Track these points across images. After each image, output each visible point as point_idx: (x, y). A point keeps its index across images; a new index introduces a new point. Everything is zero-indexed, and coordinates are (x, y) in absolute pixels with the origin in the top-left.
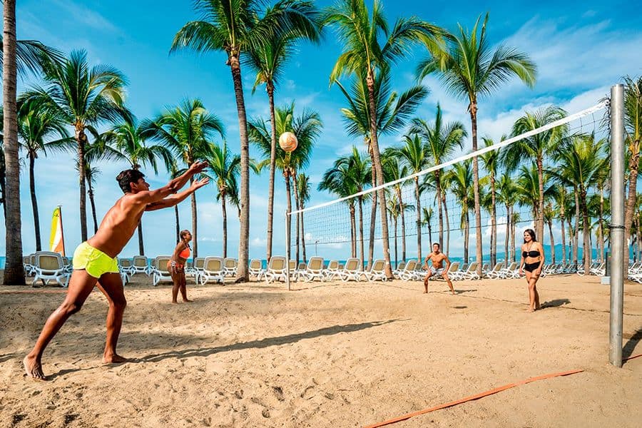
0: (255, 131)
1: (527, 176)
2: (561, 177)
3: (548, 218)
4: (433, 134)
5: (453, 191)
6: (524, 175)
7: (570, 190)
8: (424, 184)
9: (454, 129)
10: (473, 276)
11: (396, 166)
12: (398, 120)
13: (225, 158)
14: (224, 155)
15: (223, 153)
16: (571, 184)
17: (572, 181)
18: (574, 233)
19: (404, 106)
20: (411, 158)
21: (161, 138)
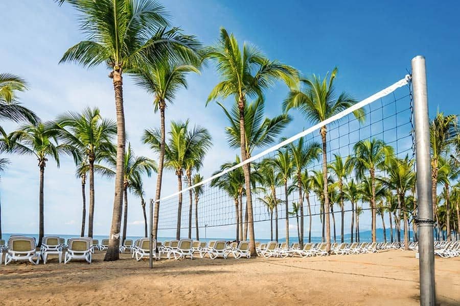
0: (152, 138)
1: (366, 182)
2: (388, 184)
3: (380, 211)
4: (296, 150)
5: (315, 191)
6: (364, 181)
7: (394, 192)
8: (294, 185)
9: (313, 147)
10: (323, 253)
11: (272, 172)
12: (268, 137)
13: (129, 159)
14: (129, 156)
15: (128, 154)
16: (394, 188)
17: (395, 186)
18: (397, 221)
19: (274, 128)
20: (281, 167)
21: (64, 137)
